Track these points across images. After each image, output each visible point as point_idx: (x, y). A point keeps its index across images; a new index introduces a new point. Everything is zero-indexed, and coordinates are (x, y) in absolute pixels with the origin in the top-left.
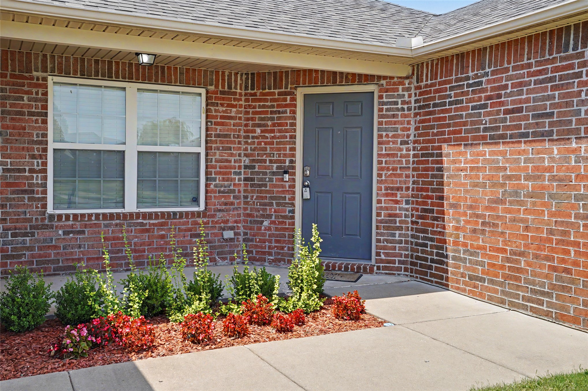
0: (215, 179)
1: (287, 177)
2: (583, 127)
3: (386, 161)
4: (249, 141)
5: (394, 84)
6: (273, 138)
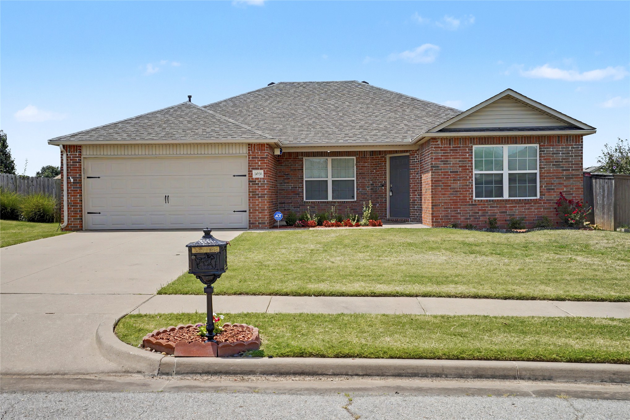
0: (360, 189)
1: (384, 188)
3: (412, 181)
4: (372, 175)
5: (414, 152)
6: (379, 173)
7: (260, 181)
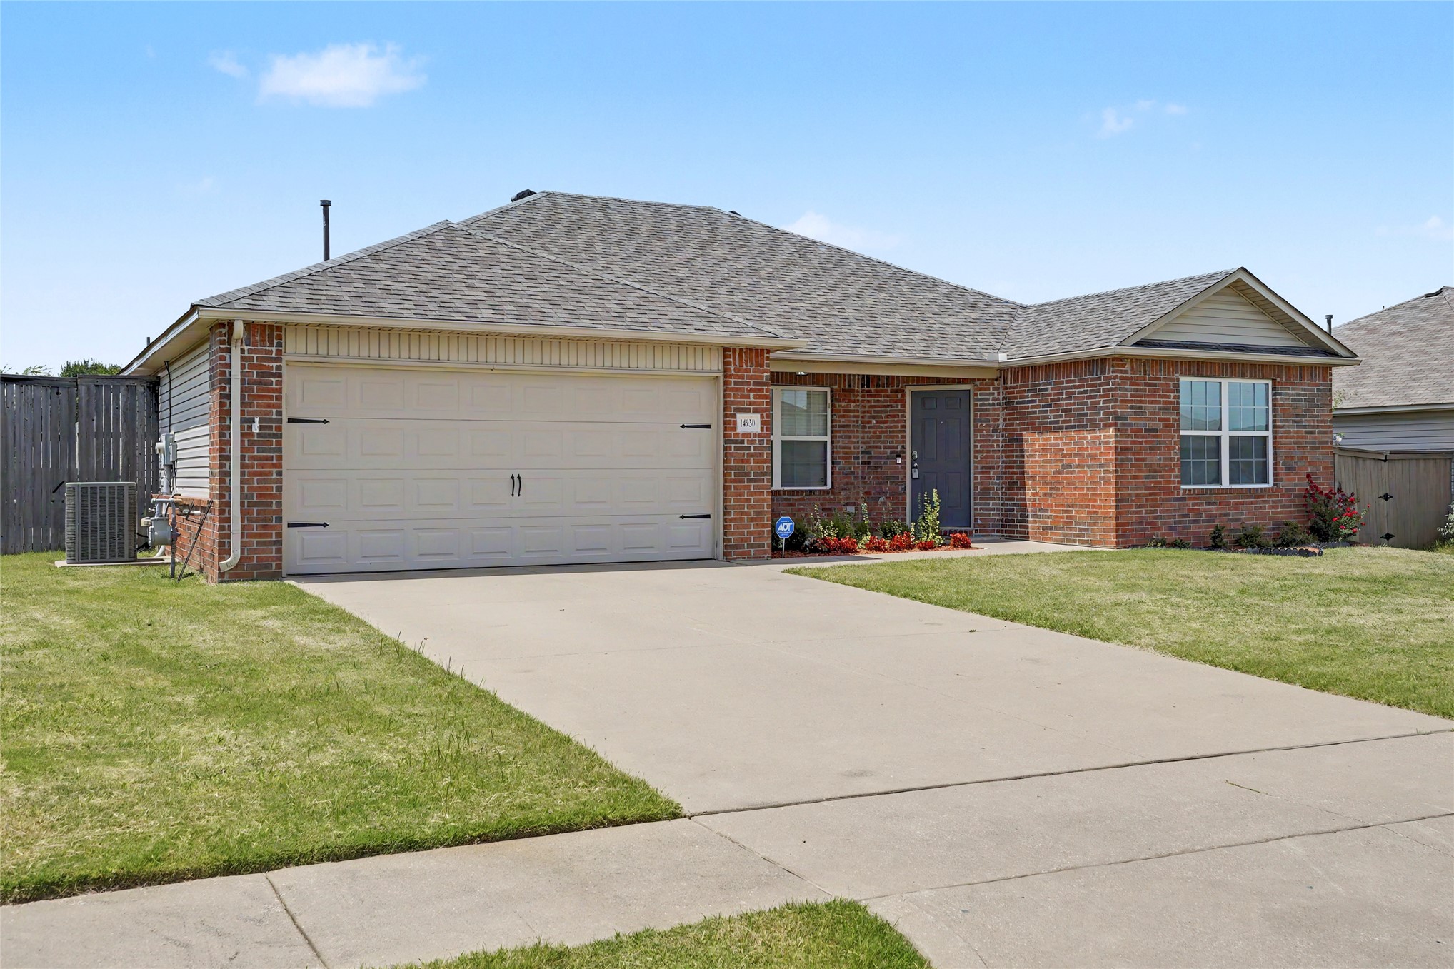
0: (839, 463)
1: (899, 461)
2: (1102, 423)
3: (981, 446)
4: (866, 430)
5: (986, 384)
6: (886, 427)
7: (753, 442)
